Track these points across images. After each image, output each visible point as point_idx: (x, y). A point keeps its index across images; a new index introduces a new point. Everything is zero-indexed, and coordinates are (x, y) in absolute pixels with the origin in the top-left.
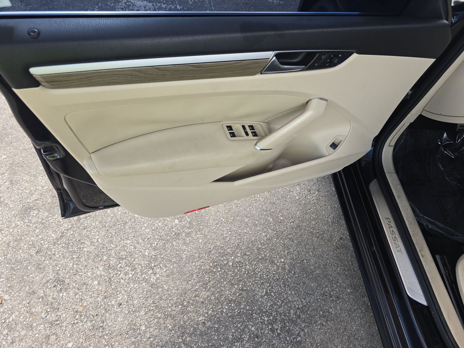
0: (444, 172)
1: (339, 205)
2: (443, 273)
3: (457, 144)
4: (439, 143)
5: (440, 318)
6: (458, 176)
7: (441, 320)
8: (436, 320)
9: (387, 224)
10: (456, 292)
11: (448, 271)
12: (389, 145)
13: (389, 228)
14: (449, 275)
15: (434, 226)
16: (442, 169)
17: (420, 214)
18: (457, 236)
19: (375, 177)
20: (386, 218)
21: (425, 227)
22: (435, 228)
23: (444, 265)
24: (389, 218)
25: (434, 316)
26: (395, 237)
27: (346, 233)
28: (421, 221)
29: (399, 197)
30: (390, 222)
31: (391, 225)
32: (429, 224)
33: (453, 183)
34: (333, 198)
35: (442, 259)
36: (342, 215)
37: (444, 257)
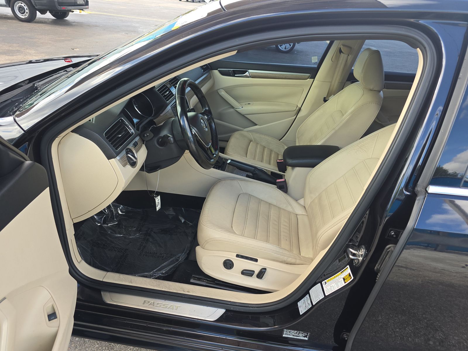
0: (125, 236)
1: (98, 342)
2: (205, 284)
3: (108, 214)
4: (99, 224)
5: (237, 306)
6: (134, 229)
7: (239, 306)
8: (238, 310)
9: (149, 305)
10: (221, 283)
11: (204, 279)
12: (79, 263)
13: (154, 305)
14: (208, 280)
15: (164, 268)
16: (122, 236)
17: (150, 273)
18: (179, 257)
19: (99, 291)
20: (144, 304)
21: (162, 275)
22: (167, 269)
23: (199, 279)
24: (145, 301)
25: (235, 309)
26: (164, 305)
27: (131, 349)
28: (157, 276)
29: (131, 282)
30: (149, 302)
31: (152, 303)
32: (162, 272)
33: (137, 236)
34: (87, 345)
35: (195, 278)
36: (110, 344)
37: (194, 276)
